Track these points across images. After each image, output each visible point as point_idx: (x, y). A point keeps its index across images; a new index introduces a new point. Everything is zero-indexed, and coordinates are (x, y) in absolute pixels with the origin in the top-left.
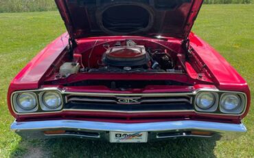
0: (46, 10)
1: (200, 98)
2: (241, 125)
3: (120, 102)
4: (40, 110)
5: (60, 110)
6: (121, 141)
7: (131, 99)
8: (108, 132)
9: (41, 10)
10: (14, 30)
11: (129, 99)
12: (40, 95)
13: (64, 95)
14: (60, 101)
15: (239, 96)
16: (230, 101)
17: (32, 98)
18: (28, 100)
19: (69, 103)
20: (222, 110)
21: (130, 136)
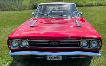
0: (25, 10)
1: (82, 43)
2: (99, 53)
3: (51, 44)
4: (20, 47)
5: (27, 47)
6: (52, 60)
7: (55, 43)
8: (46, 56)
9: (23, 10)
10: (12, 18)
11: (54, 43)
12: (20, 41)
13: (29, 41)
14: (27, 44)
15: (97, 41)
16: (94, 43)
17: (17, 43)
18: (15, 43)
19: (31, 44)
20: (91, 47)
21: (55, 57)
